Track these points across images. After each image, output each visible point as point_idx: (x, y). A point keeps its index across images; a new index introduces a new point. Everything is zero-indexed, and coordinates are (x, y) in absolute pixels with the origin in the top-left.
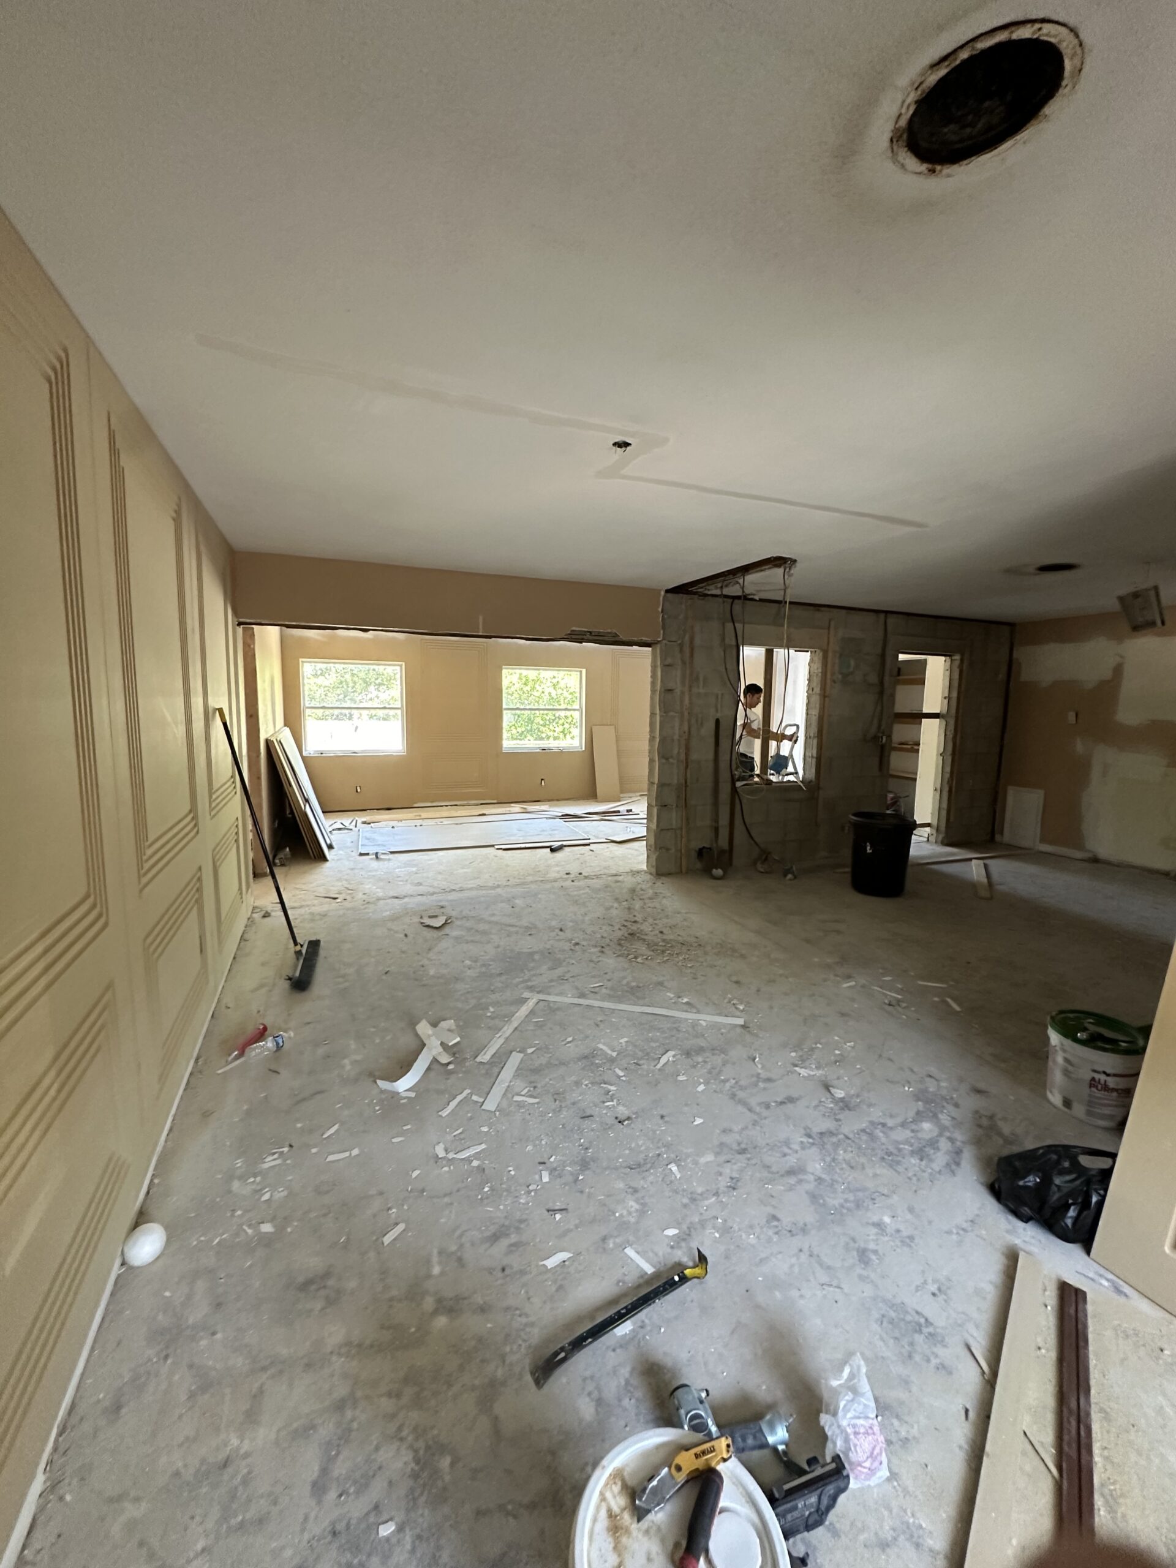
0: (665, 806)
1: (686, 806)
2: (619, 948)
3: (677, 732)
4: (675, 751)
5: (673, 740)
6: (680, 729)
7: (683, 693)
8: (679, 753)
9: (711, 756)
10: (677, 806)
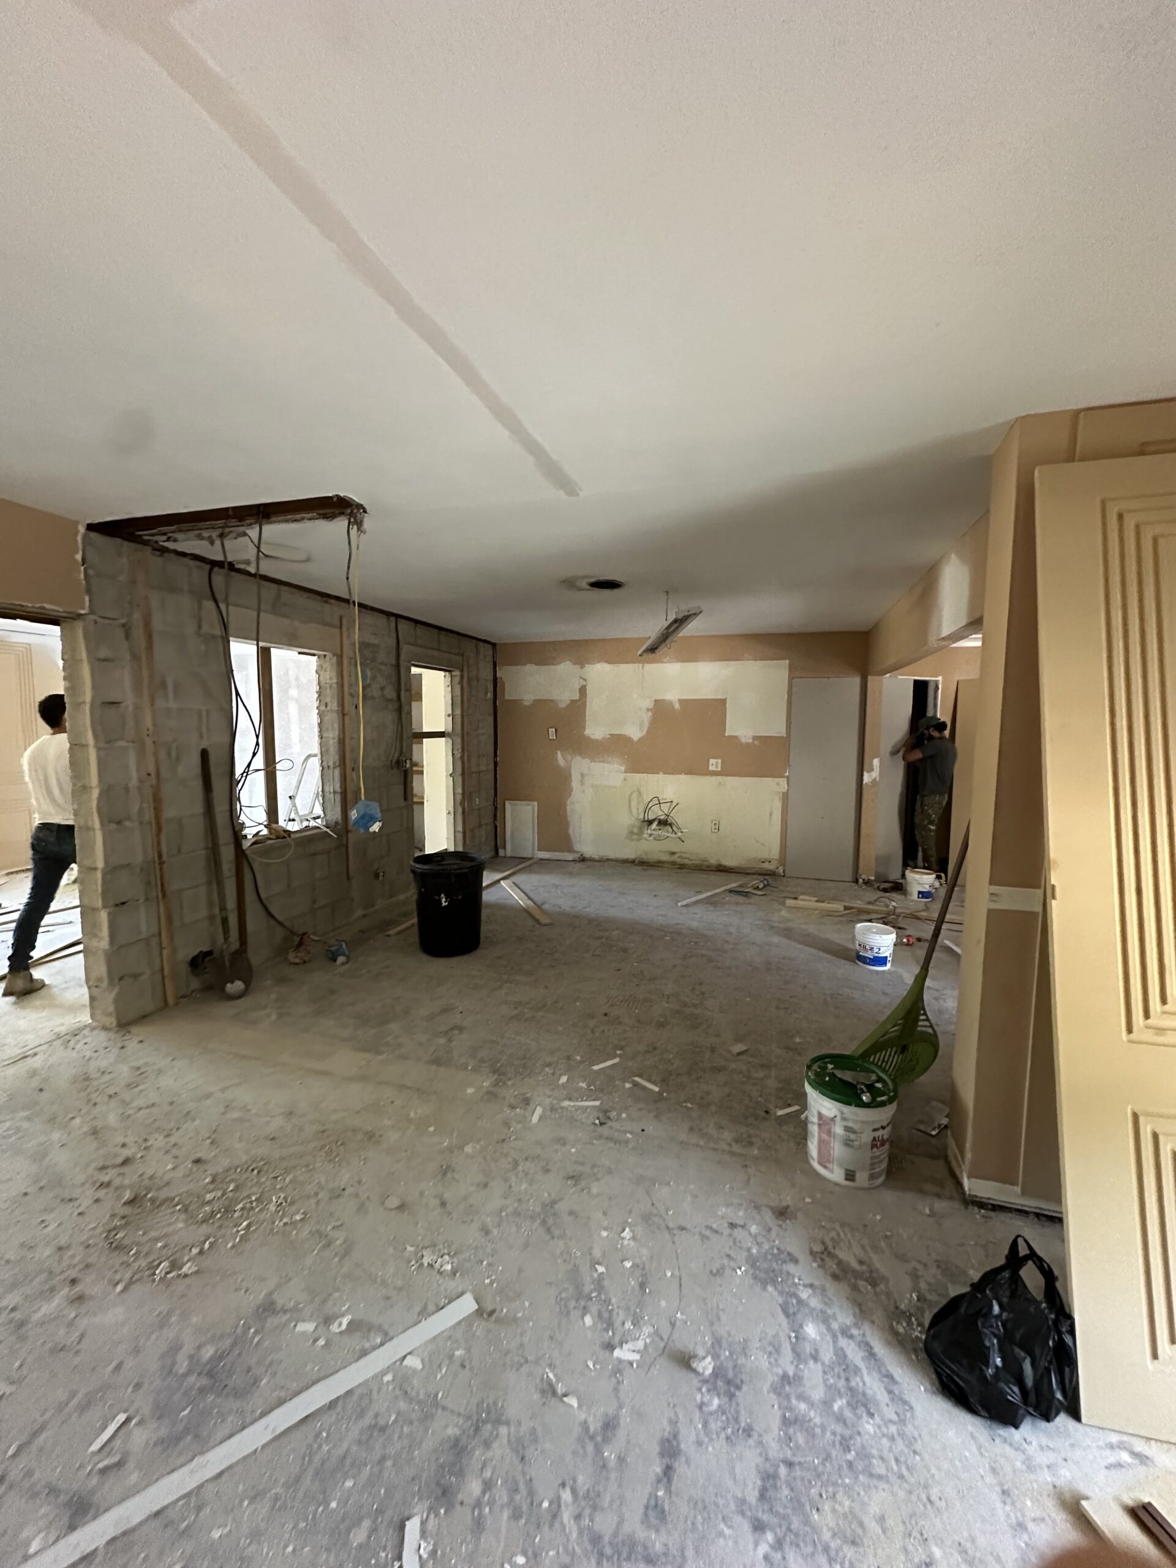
0: (123, 903)
1: (164, 895)
2: (118, 1259)
3: (134, 775)
4: (135, 808)
5: (127, 789)
6: (138, 770)
7: (138, 708)
8: (141, 810)
9: (199, 808)
10: (147, 899)
